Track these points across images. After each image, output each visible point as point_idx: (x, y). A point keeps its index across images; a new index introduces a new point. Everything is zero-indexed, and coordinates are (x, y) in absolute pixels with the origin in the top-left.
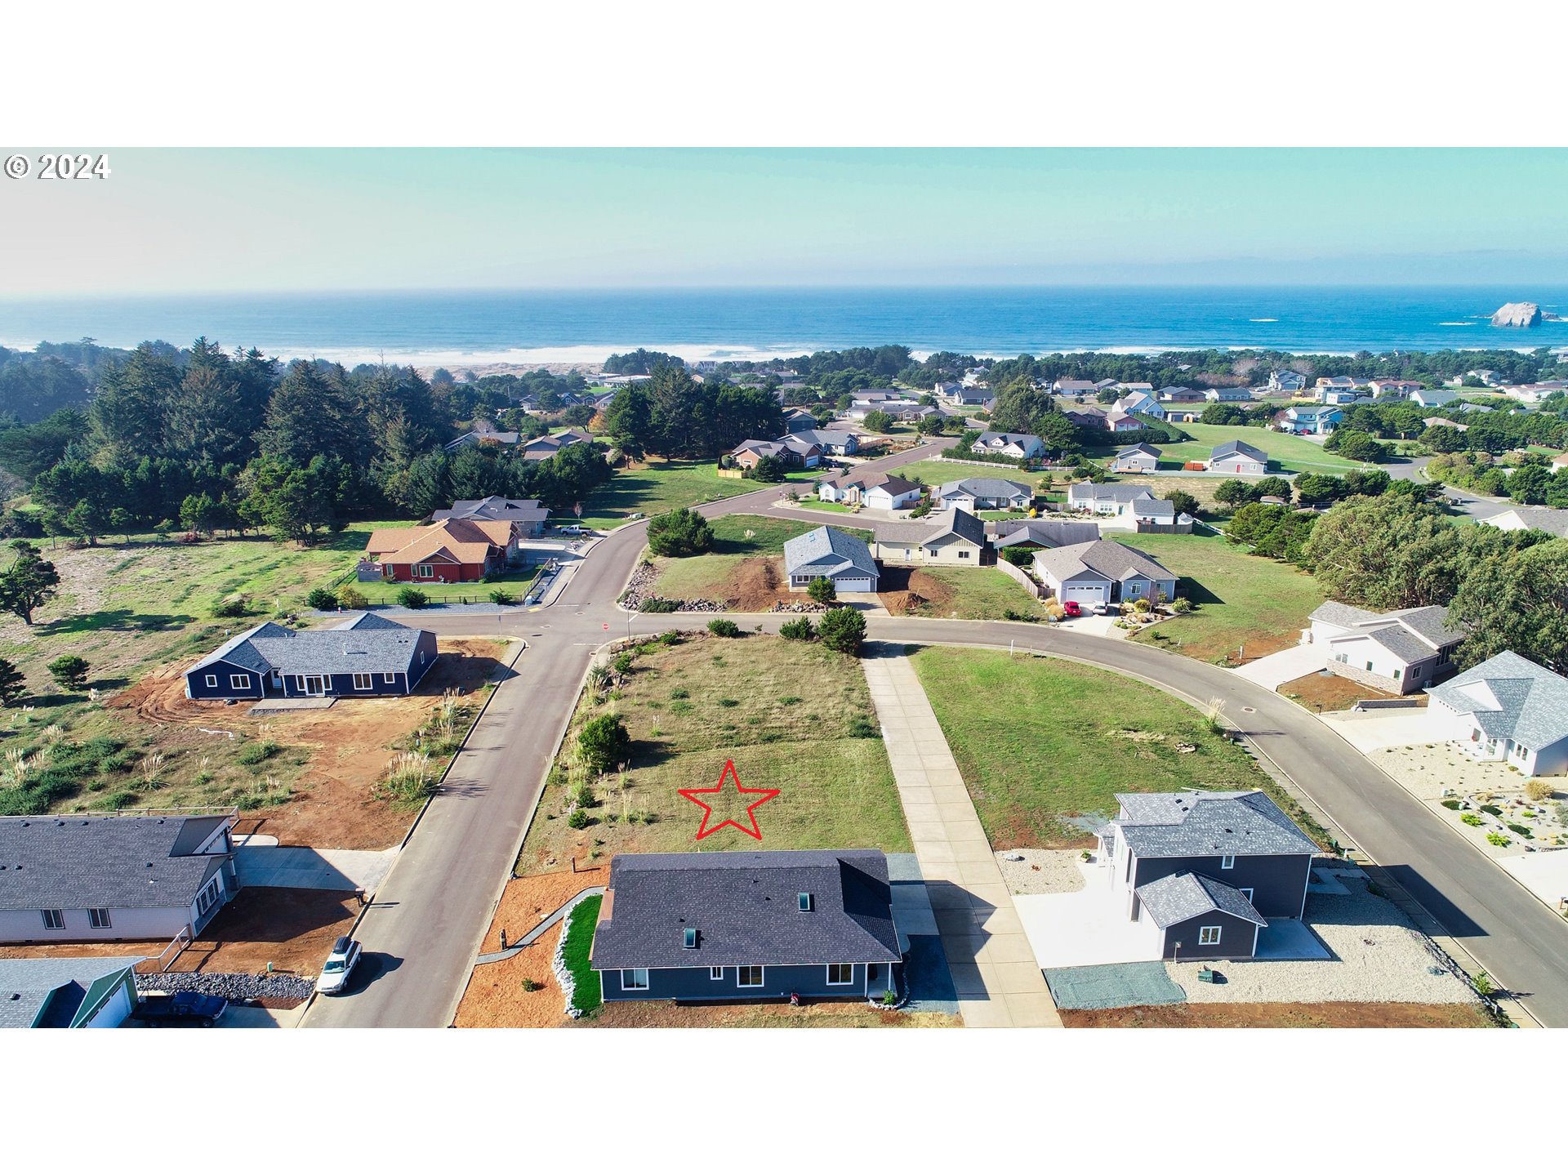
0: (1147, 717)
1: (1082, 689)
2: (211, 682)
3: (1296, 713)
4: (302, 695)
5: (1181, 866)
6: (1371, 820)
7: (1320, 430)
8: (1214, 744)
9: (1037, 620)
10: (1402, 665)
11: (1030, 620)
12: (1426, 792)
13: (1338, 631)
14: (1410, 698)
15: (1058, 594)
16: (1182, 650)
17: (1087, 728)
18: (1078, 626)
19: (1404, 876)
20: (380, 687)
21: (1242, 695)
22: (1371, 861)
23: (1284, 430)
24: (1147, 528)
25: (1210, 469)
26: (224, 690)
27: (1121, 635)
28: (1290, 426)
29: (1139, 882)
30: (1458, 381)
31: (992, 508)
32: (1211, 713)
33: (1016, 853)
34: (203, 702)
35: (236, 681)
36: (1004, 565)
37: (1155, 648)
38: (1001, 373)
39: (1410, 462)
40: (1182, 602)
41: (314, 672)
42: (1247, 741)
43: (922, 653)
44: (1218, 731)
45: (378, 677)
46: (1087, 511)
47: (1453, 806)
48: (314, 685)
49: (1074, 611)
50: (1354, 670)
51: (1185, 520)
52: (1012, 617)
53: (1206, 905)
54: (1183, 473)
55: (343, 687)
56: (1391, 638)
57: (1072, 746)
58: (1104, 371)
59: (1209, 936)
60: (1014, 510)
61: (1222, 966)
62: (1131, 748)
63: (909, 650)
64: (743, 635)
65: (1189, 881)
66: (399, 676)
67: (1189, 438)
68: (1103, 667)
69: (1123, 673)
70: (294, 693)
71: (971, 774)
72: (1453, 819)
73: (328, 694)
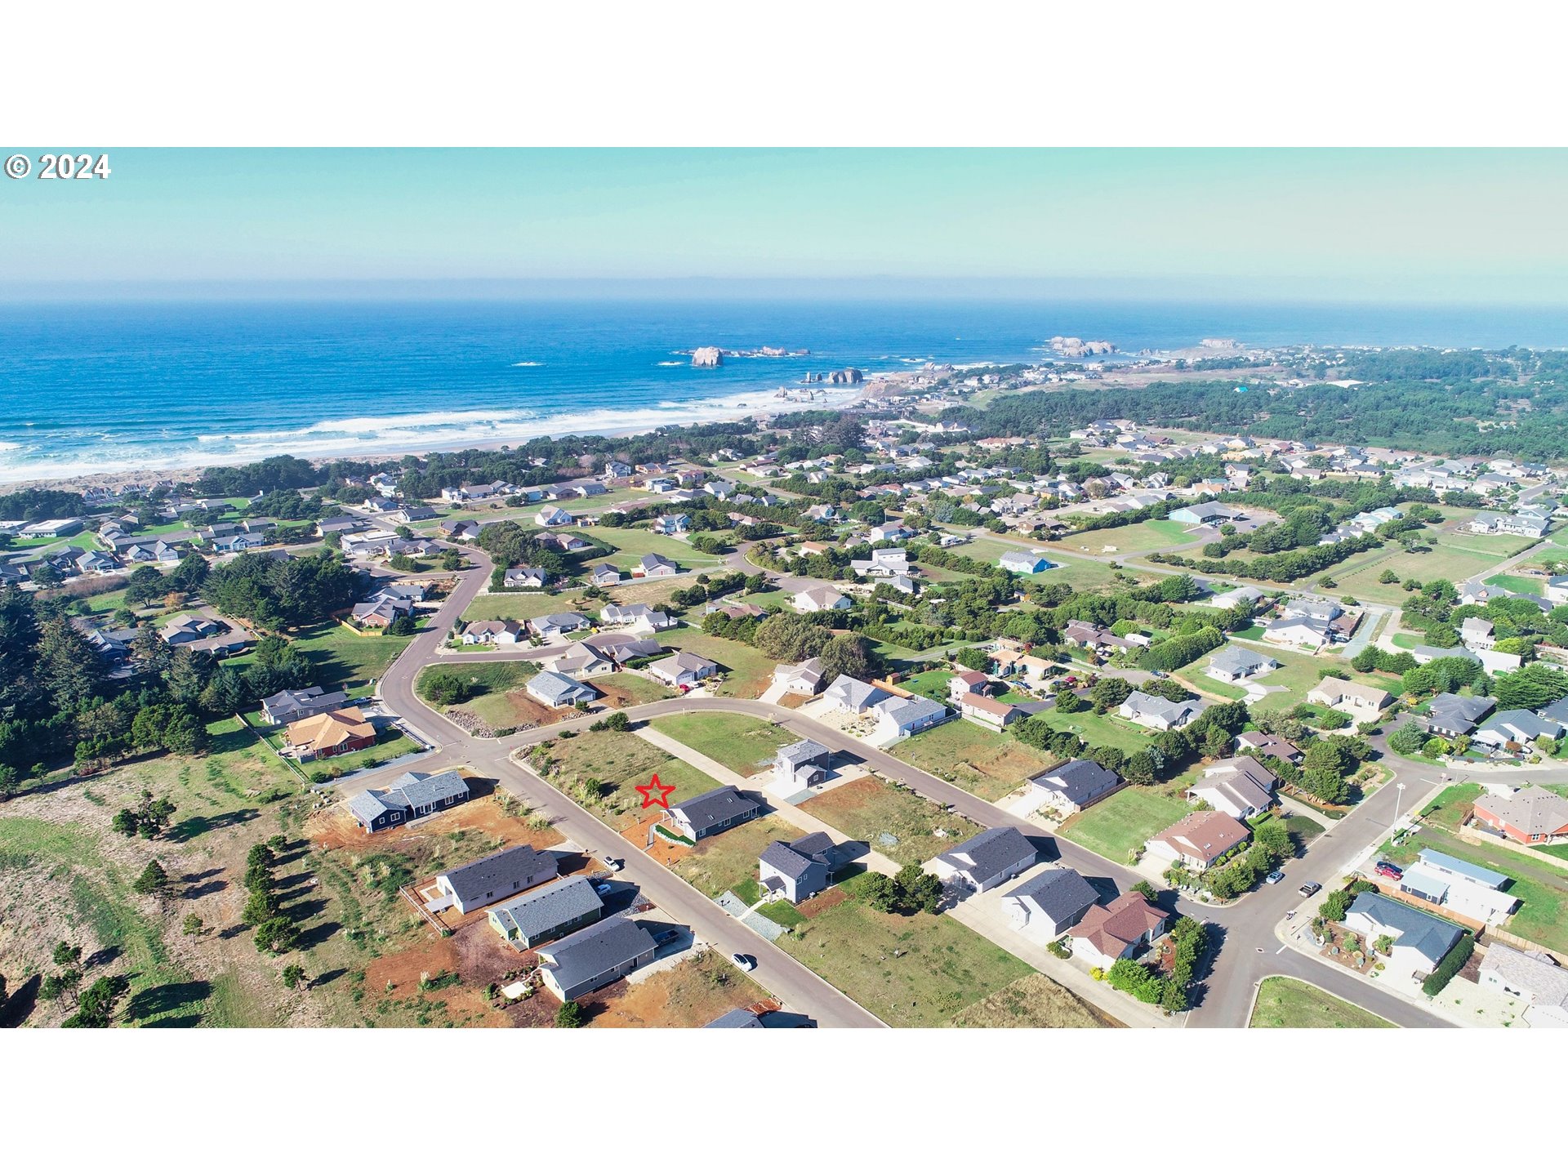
0: (749, 726)
1: (720, 721)
2: (382, 821)
3: (787, 711)
4: (423, 815)
5: (803, 764)
6: (827, 739)
7: (679, 530)
8: (773, 729)
9: (675, 697)
10: (812, 685)
11: (672, 697)
12: (837, 728)
13: (788, 676)
14: (818, 696)
15: (674, 682)
16: (735, 696)
17: (736, 735)
18: (693, 695)
19: (843, 752)
20: (458, 800)
21: (766, 709)
22: (835, 751)
23: (660, 532)
24: (659, 629)
25: (646, 574)
26: (388, 823)
27: (711, 695)
28: (663, 529)
29: (796, 769)
30: (714, 458)
31: (569, 631)
32: (768, 720)
33: (753, 777)
34: (379, 832)
35: (394, 818)
36: (627, 670)
37: (726, 698)
38: (416, 484)
39: (735, 551)
40: (721, 674)
41: (427, 803)
42: (782, 725)
43: (652, 724)
44: (773, 725)
45: (456, 796)
46: (619, 623)
47: (844, 729)
48: (428, 808)
49: (687, 690)
50: (797, 691)
51: (673, 622)
52: (667, 698)
53: (815, 770)
54: (635, 580)
55: (441, 806)
56: (805, 676)
57: (737, 742)
58: (492, 474)
59: (816, 778)
60: (582, 630)
61: (820, 785)
62: (754, 738)
63: (645, 723)
64: (574, 735)
65: (807, 766)
66: (465, 793)
67: (617, 550)
68: (719, 711)
69: (726, 711)
70: (420, 815)
71: (718, 760)
72: (845, 733)
73: (434, 811)
